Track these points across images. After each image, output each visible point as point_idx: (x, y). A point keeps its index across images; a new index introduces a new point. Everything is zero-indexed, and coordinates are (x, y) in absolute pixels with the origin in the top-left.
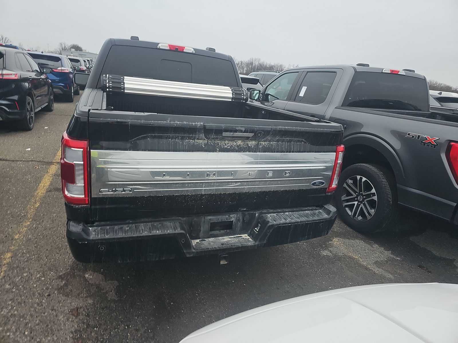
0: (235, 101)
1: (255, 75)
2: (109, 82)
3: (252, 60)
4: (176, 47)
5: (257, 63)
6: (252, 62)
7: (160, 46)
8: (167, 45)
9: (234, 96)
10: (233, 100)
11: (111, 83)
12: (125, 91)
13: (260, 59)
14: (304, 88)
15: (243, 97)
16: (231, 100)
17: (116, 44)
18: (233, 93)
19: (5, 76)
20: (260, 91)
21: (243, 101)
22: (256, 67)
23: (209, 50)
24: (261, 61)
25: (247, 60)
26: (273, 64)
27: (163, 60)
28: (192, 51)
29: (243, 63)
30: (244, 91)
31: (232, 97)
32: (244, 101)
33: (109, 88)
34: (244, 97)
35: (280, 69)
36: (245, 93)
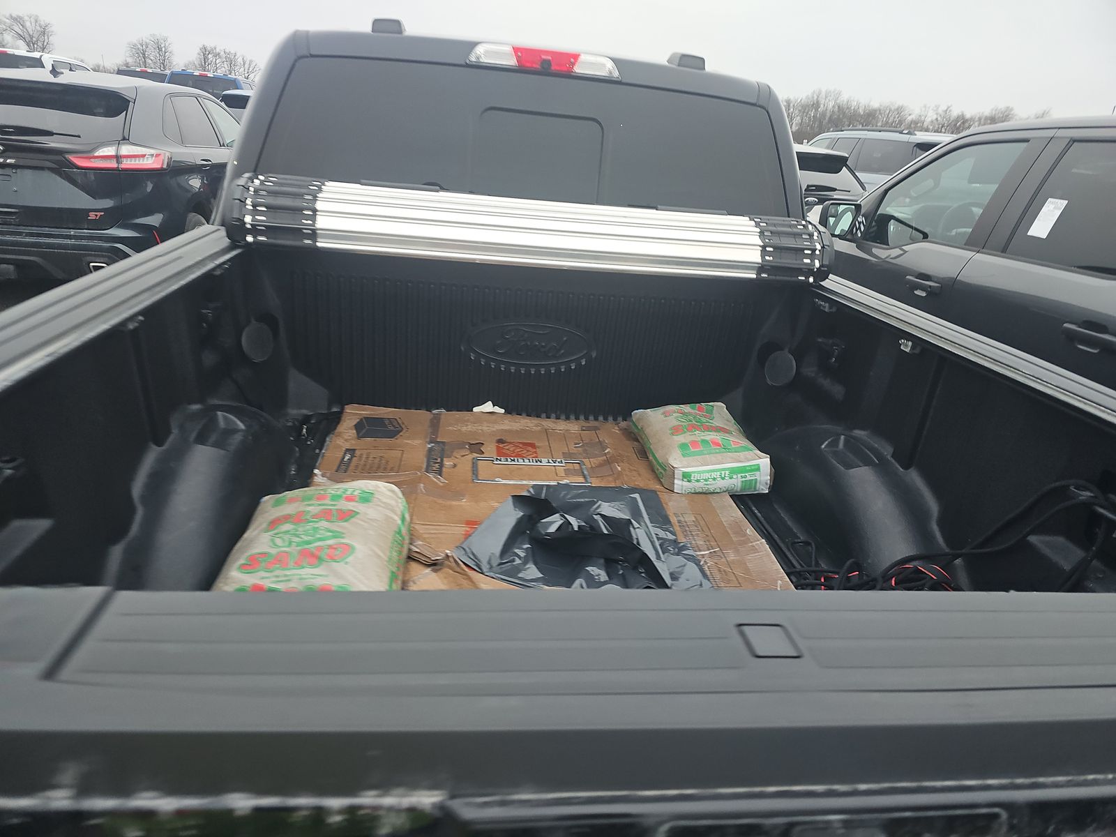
0: (771, 277)
1: (830, 144)
2: (254, 206)
3: (818, 97)
4: (544, 57)
5: (831, 104)
6: (818, 102)
7: (481, 54)
8: (508, 49)
9: (767, 258)
10: (763, 275)
11: (261, 213)
12: (319, 244)
13: (840, 93)
14: (1052, 207)
15: (807, 261)
16: (754, 276)
17: (313, 52)
18: (764, 247)
19: (125, 161)
20: (858, 207)
21: (807, 278)
22: (828, 115)
23: (679, 65)
24: (844, 98)
25: (804, 98)
26: (875, 105)
27: (489, 112)
28: (606, 68)
29: (791, 105)
30: (816, 234)
31: (760, 261)
32: (811, 280)
33: (254, 230)
34: (812, 261)
35: (894, 118)
36: (818, 247)
